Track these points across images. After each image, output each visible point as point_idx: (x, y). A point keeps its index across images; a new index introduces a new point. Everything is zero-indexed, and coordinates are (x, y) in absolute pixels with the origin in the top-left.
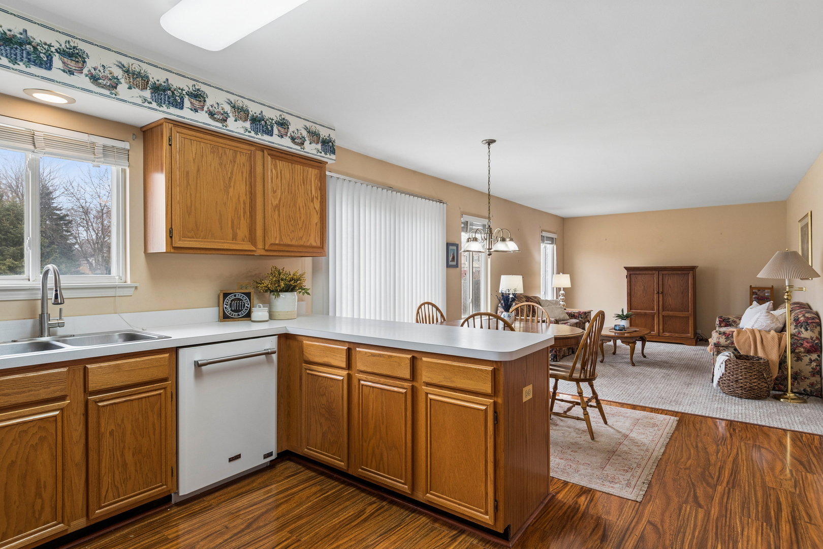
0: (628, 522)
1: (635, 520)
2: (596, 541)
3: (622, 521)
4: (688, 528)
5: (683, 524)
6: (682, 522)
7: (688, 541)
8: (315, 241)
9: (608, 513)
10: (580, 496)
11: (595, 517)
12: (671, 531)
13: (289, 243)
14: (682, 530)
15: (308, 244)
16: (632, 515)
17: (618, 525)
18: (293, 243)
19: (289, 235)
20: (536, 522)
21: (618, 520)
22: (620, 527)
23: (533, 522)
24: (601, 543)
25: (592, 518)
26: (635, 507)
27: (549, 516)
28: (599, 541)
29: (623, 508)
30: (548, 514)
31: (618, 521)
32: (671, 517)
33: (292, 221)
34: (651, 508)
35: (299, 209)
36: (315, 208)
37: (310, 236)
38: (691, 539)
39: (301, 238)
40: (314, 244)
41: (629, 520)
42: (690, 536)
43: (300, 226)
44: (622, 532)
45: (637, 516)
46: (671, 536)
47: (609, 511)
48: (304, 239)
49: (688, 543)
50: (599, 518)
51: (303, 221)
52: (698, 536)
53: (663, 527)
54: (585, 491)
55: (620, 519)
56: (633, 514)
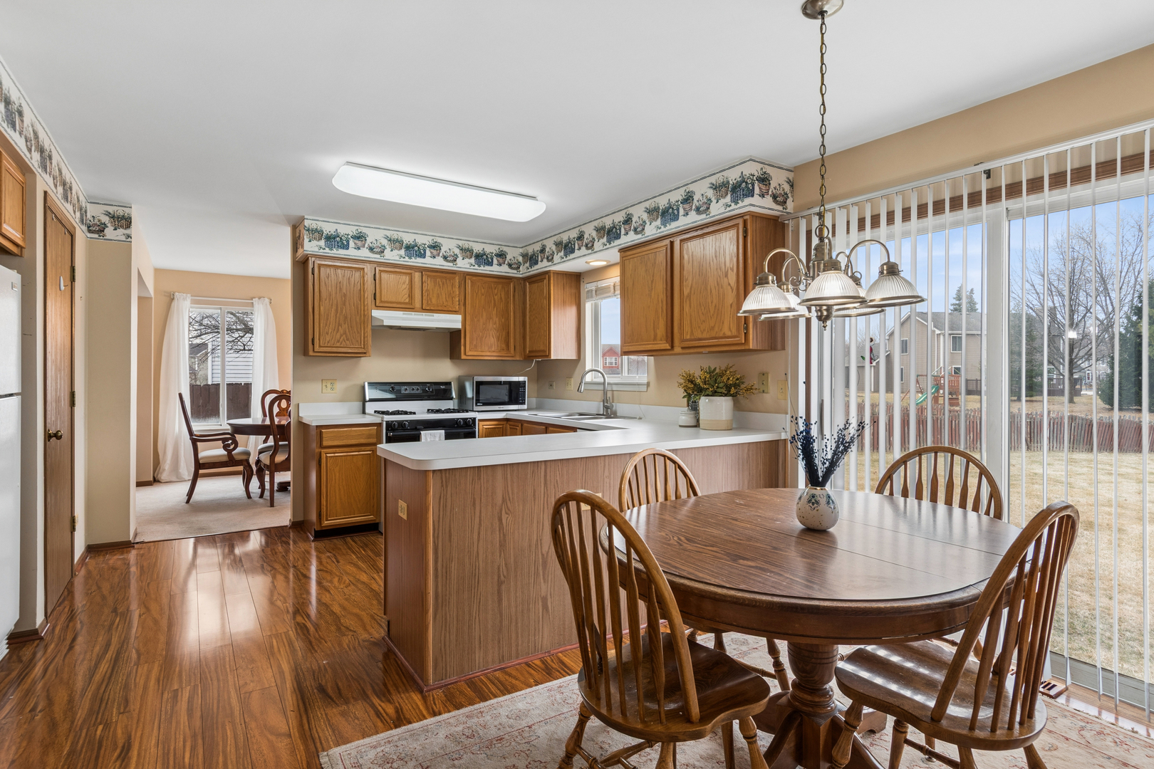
0: (312, 720)
1: (306, 726)
2: (326, 682)
3: (320, 715)
4: (234, 760)
5: (243, 761)
6: (246, 763)
7: (229, 742)
8: (730, 328)
9: (343, 714)
10: (397, 712)
11: (352, 700)
12: (255, 741)
13: (700, 336)
14: (242, 752)
15: (721, 335)
16: (315, 730)
17: (319, 709)
18: (705, 335)
19: (699, 327)
20: (398, 664)
21: (326, 715)
22: (316, 707)
23: (398, 661)
24: (320, 685)
25: (353, 698)
26: (321, 743)
27: (394, 673)
28: (323, 683)
29: (333, 731)
30: (398, 674)
31: (323, 713)
32: (265, 761)
33: (703, 308)
34: (299, 757)
35: (711, 292)
36: (729, 284)
37: (723, 323)
38: (227, 747)
39: (712, 328)
40: (729, 333)
41: (313, 722)
42: (229, 749)
43: (712, 312)
44: (310, 705)
45: (308, 734)
46: (252, 735)
47: (344, 717)
48: (716, 329)
49: (229, 739)
50: (347, 702)
51: (715, 306)
52: (218, 757)
53: (268, 740)
54: (400, 720)
55: (324, 716)
56: (315, 732)
